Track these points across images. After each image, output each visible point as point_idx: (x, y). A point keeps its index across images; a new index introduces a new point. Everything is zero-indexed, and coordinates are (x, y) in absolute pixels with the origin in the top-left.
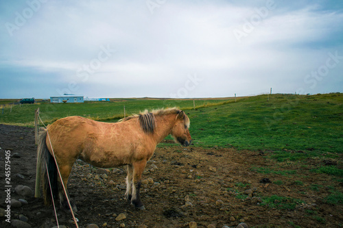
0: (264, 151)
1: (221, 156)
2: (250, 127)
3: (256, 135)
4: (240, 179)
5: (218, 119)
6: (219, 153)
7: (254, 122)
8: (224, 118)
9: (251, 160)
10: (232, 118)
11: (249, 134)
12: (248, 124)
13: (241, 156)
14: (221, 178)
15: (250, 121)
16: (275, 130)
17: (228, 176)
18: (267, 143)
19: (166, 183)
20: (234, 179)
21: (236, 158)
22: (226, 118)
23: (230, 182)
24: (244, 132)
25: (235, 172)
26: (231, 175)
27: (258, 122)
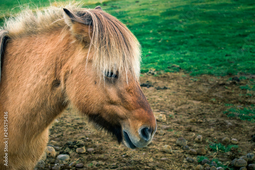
0: (238, 76)
1: (165, 88)
2: (201, 31)
3: (214, 46)
4: (215, 135)
5: (146, 20)
6: (160, 83)
7: (206, 23)
8: (154, 18)
9: (220, 93)
10: (167, 18)
11: (201, 45)
12: (197, 26)
13: (201, 88)
14: (179, 133)
15: (198, 22)
16: (245, 36)
17: (190, 130)
18: (240, 60)
19: (80, 153)
20: (203, 135)
21: (193, 92)
22: (157, 18)
23: (198, 142)
24: (192, 42)
25: (199, 120)
26: (195, 128)
27: (211, 22)
